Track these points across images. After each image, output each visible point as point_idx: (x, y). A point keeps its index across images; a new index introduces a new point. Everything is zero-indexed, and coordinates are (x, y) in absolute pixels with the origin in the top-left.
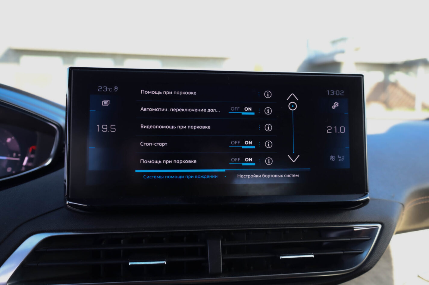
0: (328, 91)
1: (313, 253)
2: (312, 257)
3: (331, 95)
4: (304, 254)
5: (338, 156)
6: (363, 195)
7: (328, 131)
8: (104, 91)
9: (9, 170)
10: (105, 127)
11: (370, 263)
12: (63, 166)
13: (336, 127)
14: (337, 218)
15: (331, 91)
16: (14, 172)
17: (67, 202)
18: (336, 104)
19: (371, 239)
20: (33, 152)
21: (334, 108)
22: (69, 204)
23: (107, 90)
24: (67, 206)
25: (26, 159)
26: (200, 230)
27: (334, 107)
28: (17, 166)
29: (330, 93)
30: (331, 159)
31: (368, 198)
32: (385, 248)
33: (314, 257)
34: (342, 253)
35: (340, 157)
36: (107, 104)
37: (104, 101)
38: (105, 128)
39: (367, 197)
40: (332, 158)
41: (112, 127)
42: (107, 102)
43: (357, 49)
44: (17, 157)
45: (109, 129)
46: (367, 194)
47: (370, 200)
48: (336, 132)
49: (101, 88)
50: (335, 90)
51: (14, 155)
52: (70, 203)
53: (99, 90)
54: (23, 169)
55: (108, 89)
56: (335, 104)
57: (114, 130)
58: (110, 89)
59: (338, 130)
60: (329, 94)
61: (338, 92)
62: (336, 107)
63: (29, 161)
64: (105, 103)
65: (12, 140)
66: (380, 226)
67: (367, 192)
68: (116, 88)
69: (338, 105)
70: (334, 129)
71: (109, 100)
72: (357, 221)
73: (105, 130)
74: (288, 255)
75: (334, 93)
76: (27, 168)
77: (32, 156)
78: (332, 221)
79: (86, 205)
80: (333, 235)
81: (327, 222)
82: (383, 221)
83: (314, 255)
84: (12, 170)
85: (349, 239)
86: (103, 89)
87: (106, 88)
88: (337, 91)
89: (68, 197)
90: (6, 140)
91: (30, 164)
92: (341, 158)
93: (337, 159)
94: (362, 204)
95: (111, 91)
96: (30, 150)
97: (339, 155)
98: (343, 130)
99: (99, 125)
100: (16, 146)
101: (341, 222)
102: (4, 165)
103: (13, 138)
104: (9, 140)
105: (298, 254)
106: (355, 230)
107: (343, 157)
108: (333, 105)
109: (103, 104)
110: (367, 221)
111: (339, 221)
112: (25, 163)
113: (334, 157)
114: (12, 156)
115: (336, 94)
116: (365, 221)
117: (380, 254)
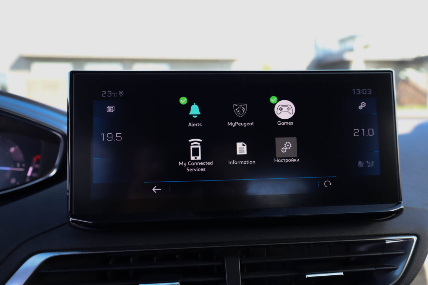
0: (354, 90)
1: (342, 271)
2: (342, 275)
3: (358, 94)
4: (332, 271)
5: (367, 162)
6: (395, 204)
7: (355, 134)
8: (108, 96)
9: (13, 181)
10: (110, 135)
11: (406, 280)
12: (66, 179)
13: (363, 130)
14: (368, 231)
15: (357, 90)
16: (18, 183)
17: (71, 219)
18: (363, 104)
19: (406, 253)
20: (38, 162)
21: (361, 109)
22: (72, 221)
23: (111, 95)
24: (71, 223)
25: (31, 169)
26: (216, 247)
27: (361, 107)
28: (21, 177)
29: (356, 92)
30: (359, 165)
31: (402, 207)
32: (422, 263)
33: (343, 275)
34: (374, 269)
35: (369, 163)
36: (112, 111)
37: (108, 107)
38: (111, 137)
39: (400, 206)
40: (361, 164)
41: (118, 135)
42: (112, 108)
43: (366, 47)
44: (21, 167)
45: (114, 137)
46: (400, 203)
47: (404, 209)
48: (364, 135)
49: (105, 93)
50: (361, 89)
51: (18, 165)
52: (73, 219)
53: (103, 95)
54: (28, 180)
55: (113, 93)
56: (361, 104)
57: (119, 138)
58: (115, 94)
59: (366, 132)
60: (354, 93)
61: (364, 91)
62: (363, 107)
63: (33, 171)
64: (110, 110)
65: (16, 150)
66: (415, 238)
67: (400, 201)
68: (121, 93)
69: (365, 105)
70: (361, 132)
71: (114, 106)
72: (389, 233)
73: (111, 139)
74: (314, 273)
75: (361, 92)
76: (32, 178)
77: (37, 166)
78: (361, 234)
79: (91, 222)
80: (362, 248)
81: (356, 235)
82: (418, 233)
83: (344, 273)
84: (17, 181)
85: (381, 254)
86: (107, 94)
87: (110, 93)
88: (363, 89)
89: (72, 214)
90: (9, 149)
91: (35, 175)
92: (371, 164)
93: (366, 165)
94: (395, 214)
95: (116, 96)
96: (35, 160)
97: (368, 160)
98: (371, 132)
99: (103, 134)
100: (20, 156)
101: (372, 234)
102: (8, 176)
103: (17, 147)
104: (12, 150)
105: (326, 272)
106: (387, 242)
107: (373, 162)
108: (360, 105)
109: (108, 111)
110: (401, 233)
111: (369, 234)
112: (29, 174)
113: (362, 163)
114: (16, 166)
115: (362, 93)
116: (399, 232)
117: (417, 270)
